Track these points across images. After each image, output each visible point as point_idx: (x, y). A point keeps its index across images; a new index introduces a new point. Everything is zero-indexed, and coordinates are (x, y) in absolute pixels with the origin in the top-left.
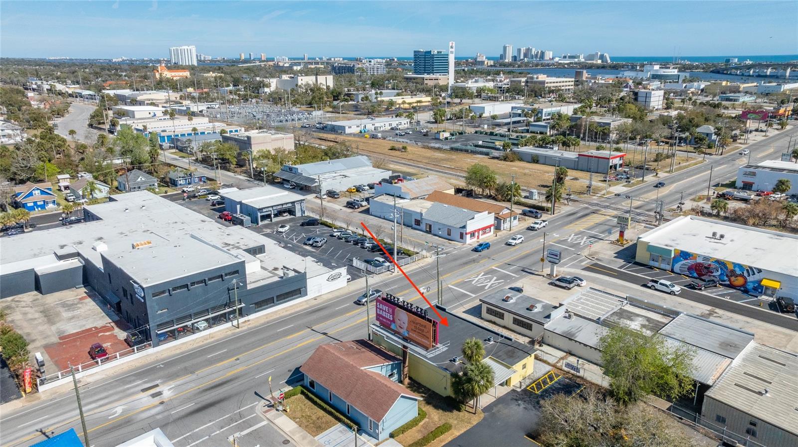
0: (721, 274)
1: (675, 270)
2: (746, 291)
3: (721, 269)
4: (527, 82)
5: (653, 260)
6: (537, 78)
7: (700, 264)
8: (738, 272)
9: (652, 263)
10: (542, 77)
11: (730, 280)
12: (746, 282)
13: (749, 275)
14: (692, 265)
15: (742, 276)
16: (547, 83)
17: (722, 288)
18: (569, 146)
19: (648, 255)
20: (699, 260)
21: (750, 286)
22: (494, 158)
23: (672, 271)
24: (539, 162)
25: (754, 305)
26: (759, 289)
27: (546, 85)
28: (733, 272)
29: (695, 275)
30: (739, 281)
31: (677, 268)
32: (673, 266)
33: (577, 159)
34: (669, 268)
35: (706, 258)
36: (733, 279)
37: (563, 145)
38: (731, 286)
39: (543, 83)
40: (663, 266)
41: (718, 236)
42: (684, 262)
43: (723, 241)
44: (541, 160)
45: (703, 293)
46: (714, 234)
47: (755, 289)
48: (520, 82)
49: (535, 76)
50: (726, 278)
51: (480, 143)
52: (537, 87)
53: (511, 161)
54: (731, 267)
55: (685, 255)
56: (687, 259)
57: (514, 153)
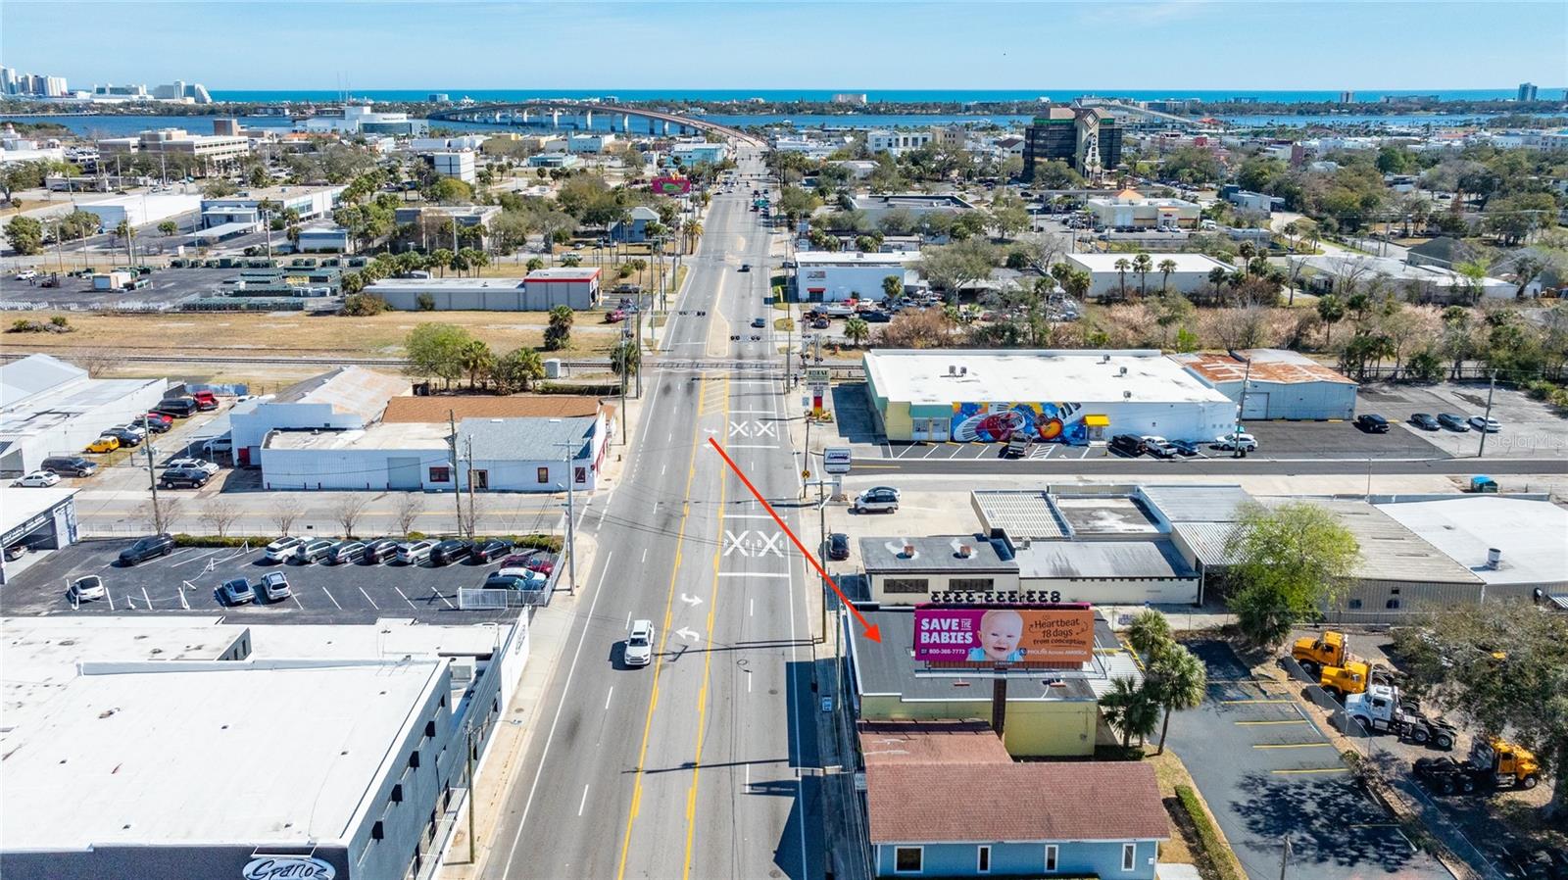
0: (1027, 425)
1: (956, 438)
2: (1065, 442)
3: (1026, 417)
4: (142, 146)
5: (919, 430)
6: (169, 137)
7: (993, 417)
8: (1050, 415)
9: (917, 436)
10: (179, 136)
11: (1040, 432)
12: (1062, 428)
13: (1065, 417)
14: (982, 423)
15: (1056, 420)
16: (198, 147)
17: (1039, 446)
18: (465, 268)
19: (908, 422)
20: (993, 412)
21: (1068, 433)
22: (317, 313)
23: (952, 440)
24: (436, 307)
25: (1098, 457)
26: (1081, 433)
27: (197, 152)
28: (1043, 416)
29: (989, 437)
30: (1052, 429)
31: (958, 434)
32: (952, 433)
33: (522, 290)
34: (945, 436)
35: (1002, 406)
36: (1044, 428)
37: (453, 268)
38: (1044, 440)
39: (189, 147)
40: (936, 436)
41: (958, 372)
42: (969, 420)
43: (968, 376)
44: (439, 304)
45: (1030, 459)
46: (952, 370)
47: (1075, 435)
48: (127, 146)
49: (163, 134)
50: (1034, 430)
51: (242, 286)
52: (179, 155)
53: (371, 314)
54: (1038, 411)
55: (970, 409)
56: (973, 415)
57: (372, 295)
